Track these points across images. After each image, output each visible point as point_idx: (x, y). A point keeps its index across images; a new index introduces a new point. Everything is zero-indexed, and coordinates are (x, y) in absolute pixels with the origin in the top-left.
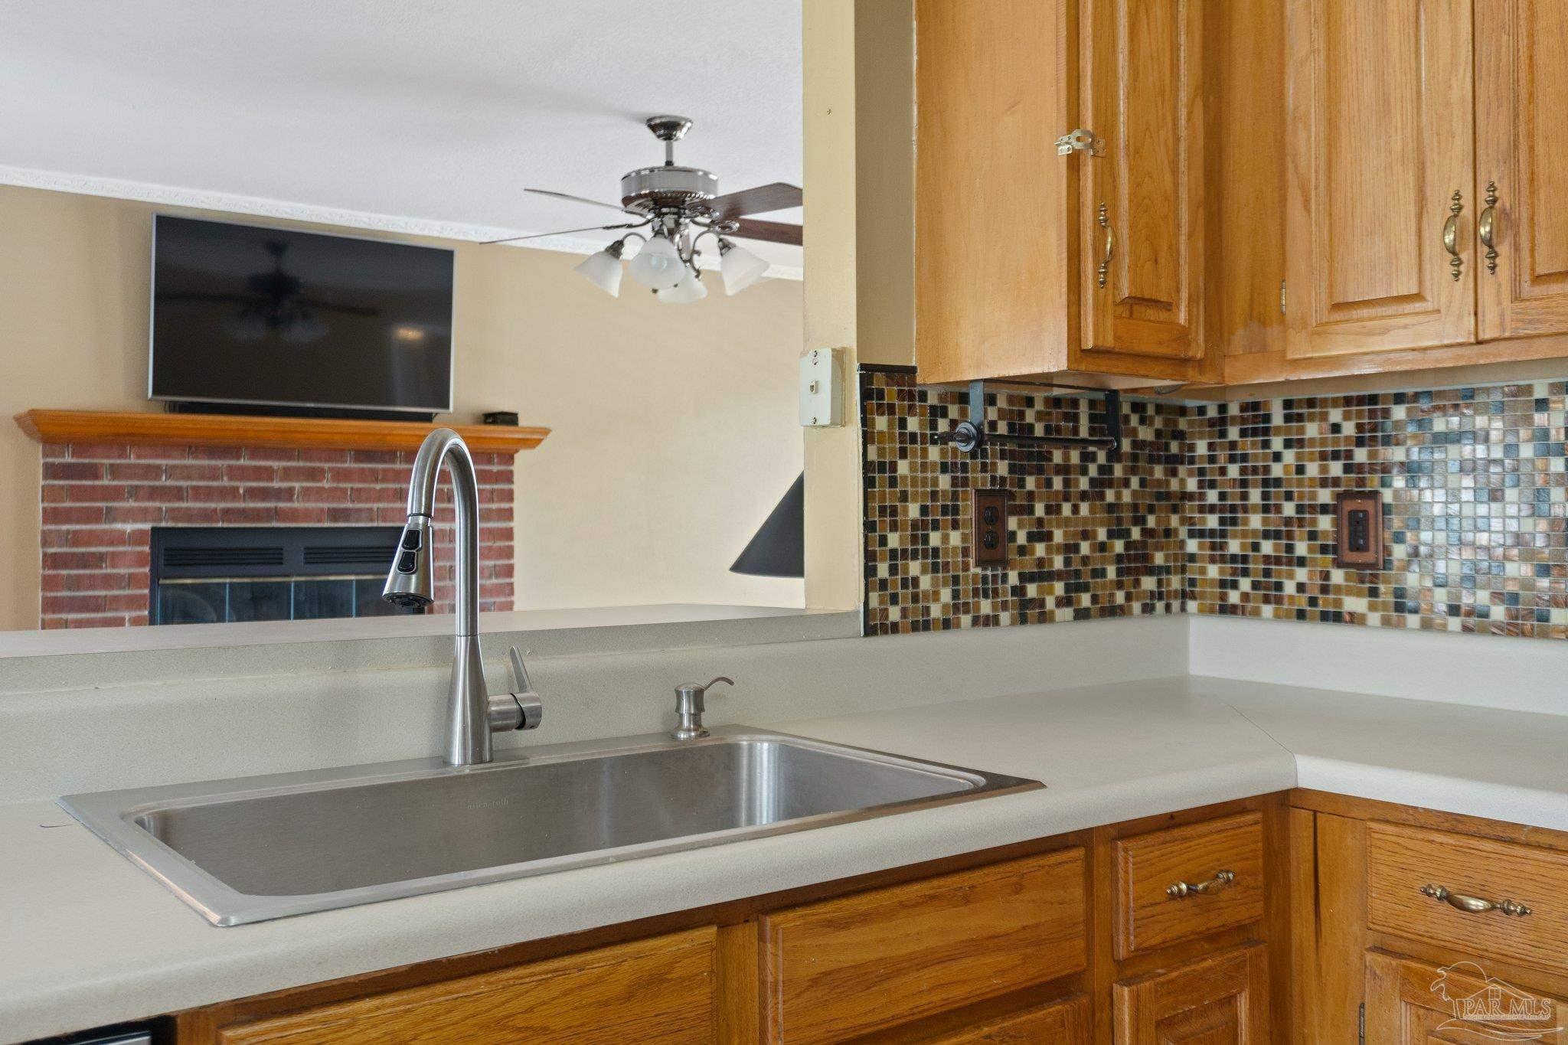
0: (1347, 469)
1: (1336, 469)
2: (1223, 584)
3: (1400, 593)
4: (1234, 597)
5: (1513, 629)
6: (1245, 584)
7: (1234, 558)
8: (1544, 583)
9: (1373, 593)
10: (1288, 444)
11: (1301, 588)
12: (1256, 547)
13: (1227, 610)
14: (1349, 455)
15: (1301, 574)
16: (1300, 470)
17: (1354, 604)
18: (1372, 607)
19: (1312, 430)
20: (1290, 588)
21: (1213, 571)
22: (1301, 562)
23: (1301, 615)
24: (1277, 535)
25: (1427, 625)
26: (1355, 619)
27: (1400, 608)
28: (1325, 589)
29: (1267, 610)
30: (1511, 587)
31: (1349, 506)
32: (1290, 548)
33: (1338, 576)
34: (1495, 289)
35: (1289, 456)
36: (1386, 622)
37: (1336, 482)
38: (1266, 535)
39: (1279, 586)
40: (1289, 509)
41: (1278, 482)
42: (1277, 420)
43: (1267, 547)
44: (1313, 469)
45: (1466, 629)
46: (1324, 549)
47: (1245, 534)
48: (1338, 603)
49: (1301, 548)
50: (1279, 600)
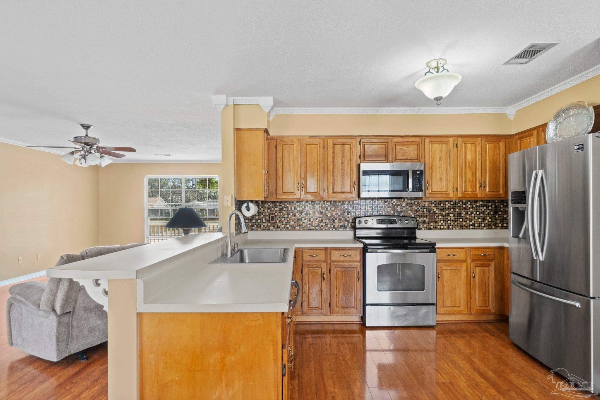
0: (270, 211)
1: (269, 211)
2: (252, 226)
3: (277, 226)
4: (254, 228)
5: (291, 230)
6: (256, 226)
7: (254, 222)
8: (295, 224)
9: (274, 226)
10: (262, 207)
11: (264, 226)
12: (257, 221)
13: (252, 230)
14: (271, 209)
15: (264, 224)
16: (264, 211)
17: (271, 228)
18: (274, 228)
19: (266, 205)
20: (262, 226)
21: (250, 224)
22: (264, 223)
23: (264, 230)
24: (260, 219)
25: (281, 230)
26: (272, 230)
27: (277, 228)
28: (267, 226)
29: (259, 229)
30: (292, 225)
31: (271, 215)
32: (262, 221)
33: (269, 224)
34: (302, 193)
35: (262, 209)
36: (276, 230)
37: (269, 212)
38: (259, 219)
39: (261, 226)
40: (262, 216)
41: (261, 212)
42: (261, 204)
43: (259, 221)
44: (266, 211)
45: (286, 230)
46: (267, 221)
47: (255, 219)
48: (269, 228)
49: (264, 221)
50: (261, 228)
